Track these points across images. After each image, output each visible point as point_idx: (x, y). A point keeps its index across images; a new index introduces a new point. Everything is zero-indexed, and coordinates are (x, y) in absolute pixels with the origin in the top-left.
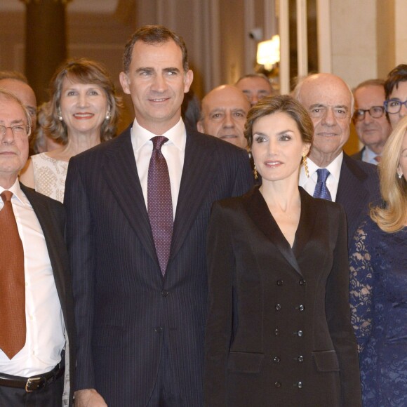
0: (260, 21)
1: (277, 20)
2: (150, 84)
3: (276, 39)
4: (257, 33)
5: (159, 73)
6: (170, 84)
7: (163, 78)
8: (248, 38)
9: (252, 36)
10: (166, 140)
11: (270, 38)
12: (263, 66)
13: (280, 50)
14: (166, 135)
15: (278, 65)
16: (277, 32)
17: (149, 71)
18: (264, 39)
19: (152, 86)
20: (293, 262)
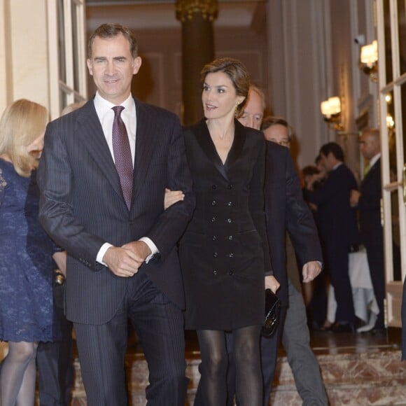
0: (362, 30)
1: (376, 29)
2: (104, 69)
3: (375, 43)
4: (361, 39)
5: (111, 61)
6: (119, 69)
7: (113, 64)
8: (353, 42)
9: (356, 41)
10: (123, 108)
11: (371, 43)
12: (366, 64)
13: (378, 51)
14: (122, 105)
15: (377, 62)
16: (376, 39)
17: (103, 59)
18: (366, 44)
19: (106, 71)
20: (223, 172)
